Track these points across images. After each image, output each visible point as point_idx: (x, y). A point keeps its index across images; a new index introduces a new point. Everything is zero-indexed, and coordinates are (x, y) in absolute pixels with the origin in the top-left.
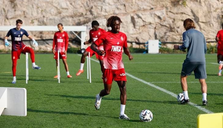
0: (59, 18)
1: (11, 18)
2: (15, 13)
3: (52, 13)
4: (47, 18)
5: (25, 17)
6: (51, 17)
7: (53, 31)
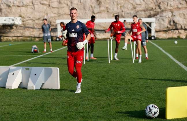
0: (134, 12)
1: (97, 13)
2: (100, 9)
3: (129, 8)
4: (125, 12)
5: (108, 12)
6: (128, 11)
7: (129, 23)
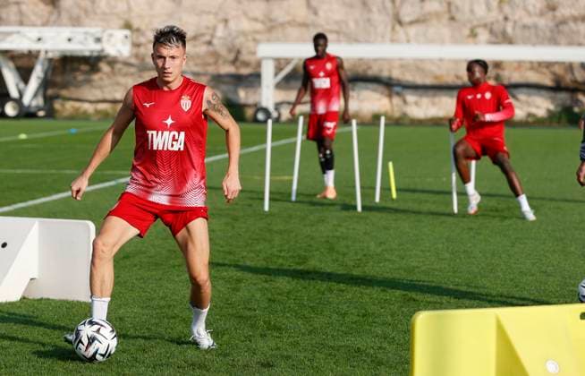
1: (411, 23)
2: (422, 8)
3: (531, 8)
4: (515, 22)
5: (452, 18)
6: (527, 20)
